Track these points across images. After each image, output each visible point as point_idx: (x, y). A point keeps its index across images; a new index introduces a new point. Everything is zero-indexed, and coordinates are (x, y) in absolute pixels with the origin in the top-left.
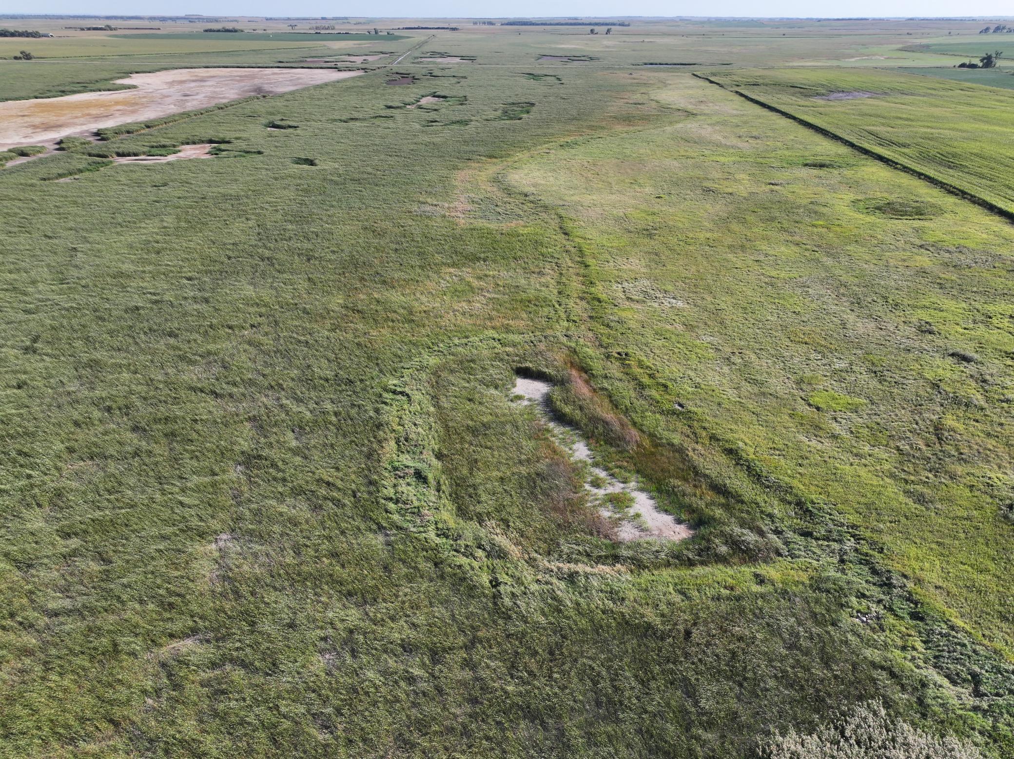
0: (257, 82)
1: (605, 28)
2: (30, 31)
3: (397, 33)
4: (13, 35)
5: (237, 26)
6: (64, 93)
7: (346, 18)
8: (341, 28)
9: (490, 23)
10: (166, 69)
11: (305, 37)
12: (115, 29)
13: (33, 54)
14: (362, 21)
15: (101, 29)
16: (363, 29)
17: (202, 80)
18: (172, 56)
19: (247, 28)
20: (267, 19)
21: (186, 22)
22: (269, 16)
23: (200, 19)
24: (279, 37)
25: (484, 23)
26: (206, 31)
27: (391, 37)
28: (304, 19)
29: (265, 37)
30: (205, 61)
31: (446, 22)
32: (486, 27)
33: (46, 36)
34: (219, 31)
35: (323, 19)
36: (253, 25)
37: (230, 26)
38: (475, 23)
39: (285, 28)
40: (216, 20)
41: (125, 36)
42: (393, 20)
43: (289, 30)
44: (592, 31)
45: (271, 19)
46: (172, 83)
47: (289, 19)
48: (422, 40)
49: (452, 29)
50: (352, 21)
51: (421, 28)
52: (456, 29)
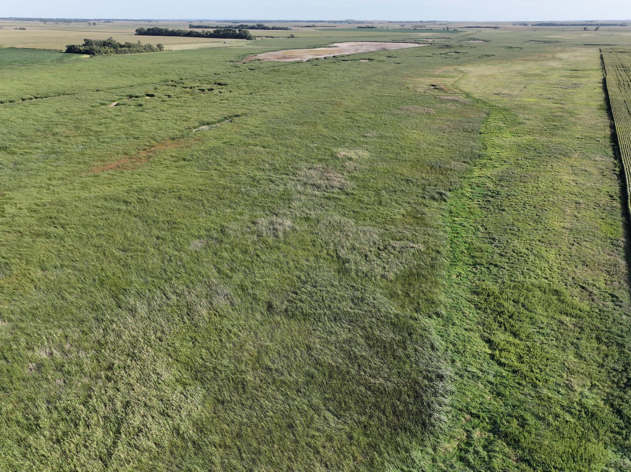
0: (383, 46)
1: (595, 27)
2: (284, 27)
3: (459, 30)
4: (278, 29)
5: (374, 25)
6: (315, 47)
7: (435, 22)
8: (428, 27)
9: (525, 24)
10: (346, 42)
11: (408, 30)
12: (317, 27)
13: (295, 36)
15: (310, 27)
16: (441, 27)
17: (361, 45)
18: (347, 37)
19: (379, 26)
20: (389, 22)
21: (347, 23)
22: (390, 20)
23: (353, 22)
24: (394, 30)
25: (520, 24)
26: (358, 27)
27: (455, 31)
28: (410, 22)
29: (388, 30)
30: (361, 39)
31: (495, 24)
32: (522, 27)
33: (290, 29)
34: (365, 28)
35: (421, 22)
36: (381, 25)
37: (370, 25)
39: (398, 26)
40: (362, 22)
41: (322, 30)
42: (462, 23)
43: (401, 27)
44: (585, 29)
45: (391, 22)
46: (350, 46)
47: (401, 22)
48: (471, 33)
49: (495, 28)
50: (437, 23)
51: (477, 27)
52: (498, 28)
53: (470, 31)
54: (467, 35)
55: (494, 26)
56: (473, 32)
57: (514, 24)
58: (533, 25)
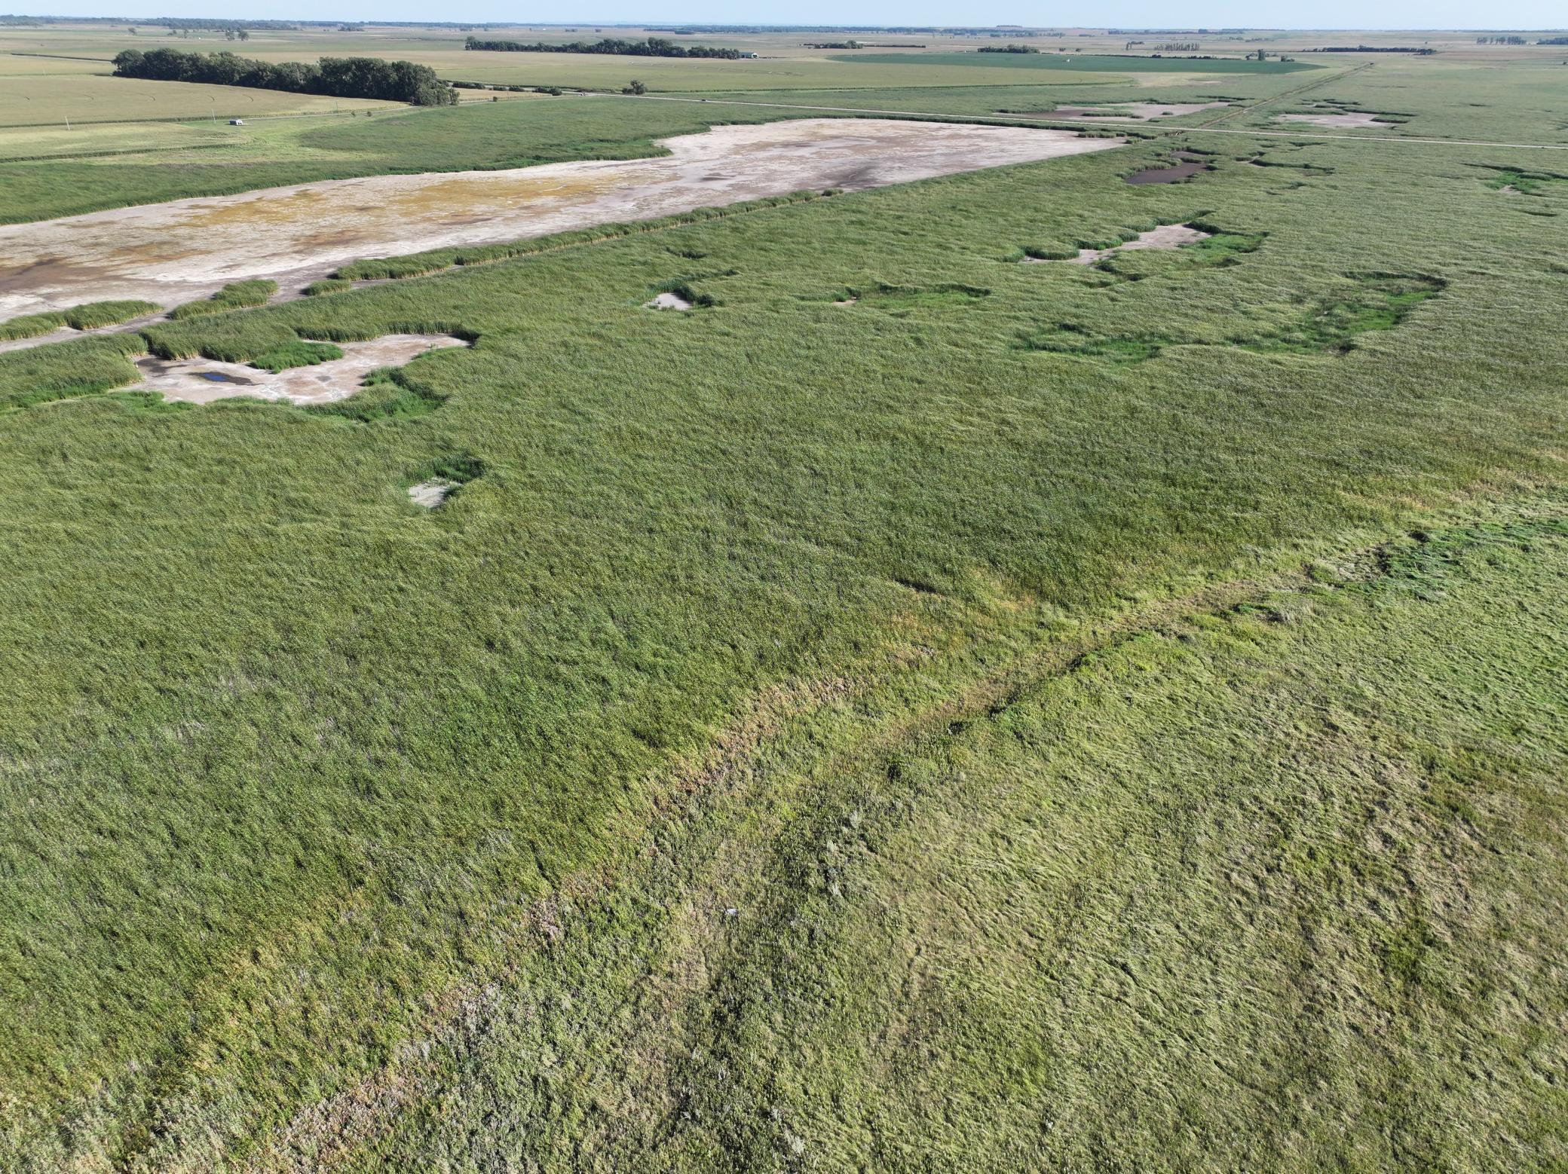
3: (1298, 59)
8: (1209, 49)
9: (1516, 39)
12: (860, 47)
14: (1264, 35)
15: (841, 46)
24: (1079, 63)
25: (1502, 40)
26: (982, 50)
27: (1286, 65)
29: (1057, 62)
31: (1420, 38)
32: (1505, 47)
34: (1000, 51)
37: (1019, 43)
38: (1482, 41)
48: (1337, 71)
49: (1423, 52)
50: (1246, 37)
51: (1362, 49)
52: (1430, 51)
53: (1335, 66)
54: (1319, 84)
55: (1418, 45)
56: (1346, 68)
57: (1482, 38)
58: (1541, 43)
